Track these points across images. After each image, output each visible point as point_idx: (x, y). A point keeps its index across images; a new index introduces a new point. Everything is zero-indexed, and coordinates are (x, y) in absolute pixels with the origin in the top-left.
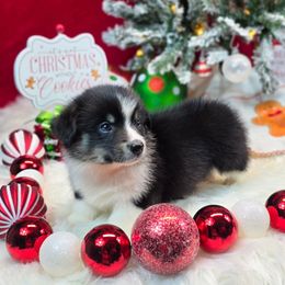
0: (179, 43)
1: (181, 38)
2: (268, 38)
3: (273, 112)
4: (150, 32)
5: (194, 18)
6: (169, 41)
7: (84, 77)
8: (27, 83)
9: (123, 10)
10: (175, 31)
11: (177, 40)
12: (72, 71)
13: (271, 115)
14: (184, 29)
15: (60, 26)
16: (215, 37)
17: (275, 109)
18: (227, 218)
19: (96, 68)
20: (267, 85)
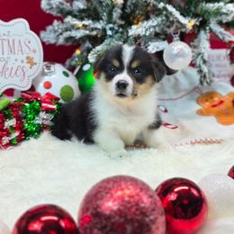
0: (119, 35)
1: (121, 30)
2: (205, 30)
3: (216, 103)
4: (90, 22)
5: (133, 12)
6: (109, 33)
7: (19, 63)
9: (61, 7)
10: (115, 23)
11: (117, 32)
12: (6, 56)
13: (214, 106)
14: (123, 23)
16: (154, 27)
17: (216, 99)
18: (195, 192)
19: (31, 55)
20: (205, 76)
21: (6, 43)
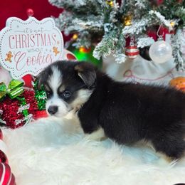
0: (114, 31)
1: (115, 27)
6: (106, 30)
7: (48, 52)
8: (6, 57)
10: (111, 22)
11: (112, 29)
15: (30, 10)
19: (56, 46)
21: (40, 37)
